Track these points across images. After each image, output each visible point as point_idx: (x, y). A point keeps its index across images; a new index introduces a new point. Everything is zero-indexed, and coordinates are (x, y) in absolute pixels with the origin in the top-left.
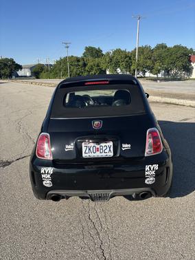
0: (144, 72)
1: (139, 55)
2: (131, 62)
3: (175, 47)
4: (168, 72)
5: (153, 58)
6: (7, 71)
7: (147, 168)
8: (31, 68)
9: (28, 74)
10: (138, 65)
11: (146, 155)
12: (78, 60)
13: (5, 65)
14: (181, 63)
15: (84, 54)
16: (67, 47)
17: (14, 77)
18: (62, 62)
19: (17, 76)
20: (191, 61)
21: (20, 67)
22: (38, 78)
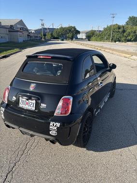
6: (70, 35)
7: (51, 124)
8: (86, 33)
9: (84, 37)
11: (55, 115)
12: (119, 27)
13: (70, 31)
15: (126, 23)
16: (114, 17)
17: (74, 39)
18: (108, 29)
19: (77, 38)
21: (78, 32)
22: (89, 40)
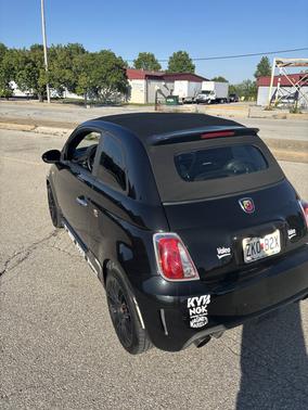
0: (61, 90)
1: (50, 61)
2: (38, 72)
3: (103, 52)
4: (96, 92)
5: (74, 68)
10: (52, 77)
14: (114, 79)
20: (127, 78)
